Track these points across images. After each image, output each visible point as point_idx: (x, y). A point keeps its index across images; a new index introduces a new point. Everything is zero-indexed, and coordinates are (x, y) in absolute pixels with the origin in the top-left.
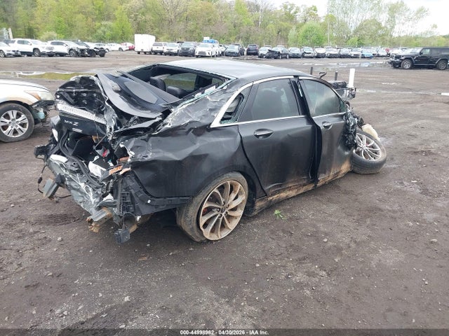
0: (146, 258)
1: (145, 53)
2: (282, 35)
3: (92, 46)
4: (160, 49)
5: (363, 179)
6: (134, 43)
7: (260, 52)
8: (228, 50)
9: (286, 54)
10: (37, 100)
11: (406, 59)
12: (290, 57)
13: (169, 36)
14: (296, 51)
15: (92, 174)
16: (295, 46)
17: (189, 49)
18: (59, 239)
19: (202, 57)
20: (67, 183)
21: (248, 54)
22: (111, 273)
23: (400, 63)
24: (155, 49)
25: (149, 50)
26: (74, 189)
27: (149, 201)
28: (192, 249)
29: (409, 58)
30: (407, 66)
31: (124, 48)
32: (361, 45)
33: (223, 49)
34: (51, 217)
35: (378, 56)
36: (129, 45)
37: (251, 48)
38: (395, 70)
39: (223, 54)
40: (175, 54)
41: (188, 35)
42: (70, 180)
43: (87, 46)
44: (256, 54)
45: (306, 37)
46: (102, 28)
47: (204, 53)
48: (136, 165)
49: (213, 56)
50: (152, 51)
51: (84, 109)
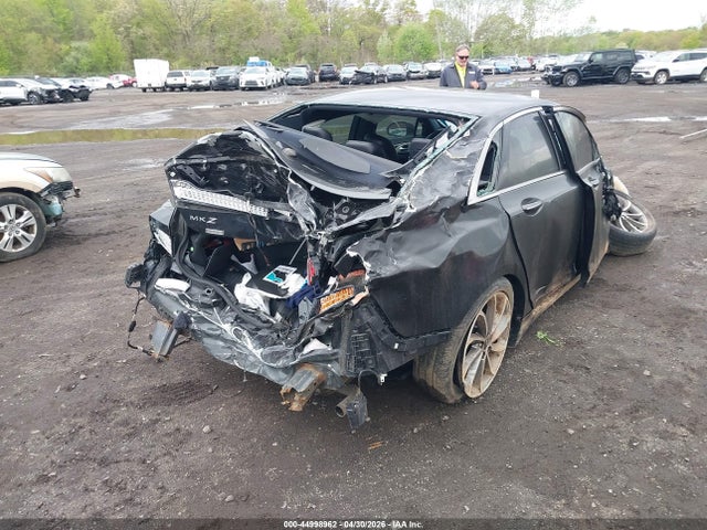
0: (379, 444)
1: (155, 89)
2: (367, 46)
3: (65, 84)
4: (180, 81)
5: (630, 264)
6: (134, 75)
7: (342, 76)
8: (291, 76)
9: (382, 76)
10: (48, 184)
11: (569, 71)
12: (389, 81)
13: (187, 60)
14: (398, 69)
15: (244, 306)
16: (391, 62)
17: (227, 78)
18: (206, 429)
19: (251, 89)
20: (194, 326)
21: (322, 80)
22: (335, 481)
23: (562, 78)
24: (171, 81)
25: (161, 84)
26: (209, 336)
27: (396, 346)
28: (446, 417)
29: (573, 70)
30: (573, 82)
31: (116, 84)
32: (488, 54)
33: (283, 75)
34: (163, 389)
35: (519, 69)
36: (124, 77)
37: (325, 69)
38: (556, 89)
39: (281, 83)
40: (206, 89)
41: (218, 55)
42: (202, 320)
43: (57, 85)
44: (335, 78)
45: (405, 47)
46: (73, 53)
47: (255, 83)
48: (379, 285)
49: (269, 87)
50: (166, 85)
51: (225, 193)
